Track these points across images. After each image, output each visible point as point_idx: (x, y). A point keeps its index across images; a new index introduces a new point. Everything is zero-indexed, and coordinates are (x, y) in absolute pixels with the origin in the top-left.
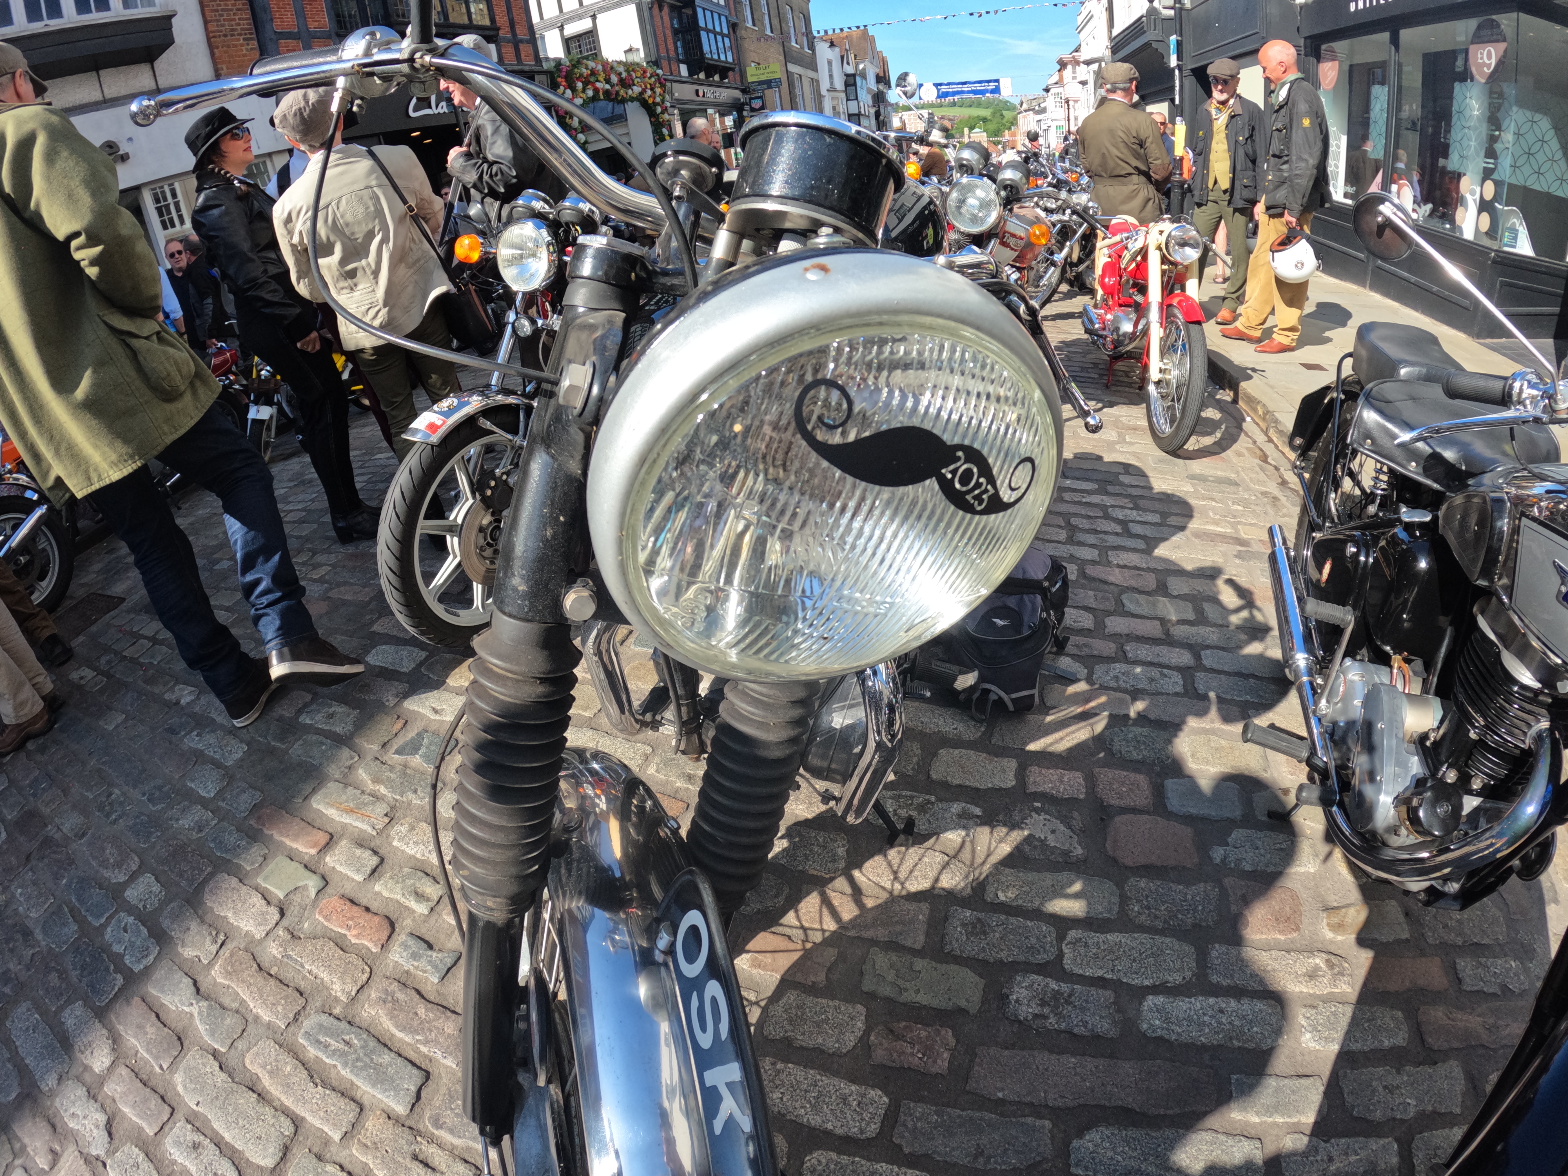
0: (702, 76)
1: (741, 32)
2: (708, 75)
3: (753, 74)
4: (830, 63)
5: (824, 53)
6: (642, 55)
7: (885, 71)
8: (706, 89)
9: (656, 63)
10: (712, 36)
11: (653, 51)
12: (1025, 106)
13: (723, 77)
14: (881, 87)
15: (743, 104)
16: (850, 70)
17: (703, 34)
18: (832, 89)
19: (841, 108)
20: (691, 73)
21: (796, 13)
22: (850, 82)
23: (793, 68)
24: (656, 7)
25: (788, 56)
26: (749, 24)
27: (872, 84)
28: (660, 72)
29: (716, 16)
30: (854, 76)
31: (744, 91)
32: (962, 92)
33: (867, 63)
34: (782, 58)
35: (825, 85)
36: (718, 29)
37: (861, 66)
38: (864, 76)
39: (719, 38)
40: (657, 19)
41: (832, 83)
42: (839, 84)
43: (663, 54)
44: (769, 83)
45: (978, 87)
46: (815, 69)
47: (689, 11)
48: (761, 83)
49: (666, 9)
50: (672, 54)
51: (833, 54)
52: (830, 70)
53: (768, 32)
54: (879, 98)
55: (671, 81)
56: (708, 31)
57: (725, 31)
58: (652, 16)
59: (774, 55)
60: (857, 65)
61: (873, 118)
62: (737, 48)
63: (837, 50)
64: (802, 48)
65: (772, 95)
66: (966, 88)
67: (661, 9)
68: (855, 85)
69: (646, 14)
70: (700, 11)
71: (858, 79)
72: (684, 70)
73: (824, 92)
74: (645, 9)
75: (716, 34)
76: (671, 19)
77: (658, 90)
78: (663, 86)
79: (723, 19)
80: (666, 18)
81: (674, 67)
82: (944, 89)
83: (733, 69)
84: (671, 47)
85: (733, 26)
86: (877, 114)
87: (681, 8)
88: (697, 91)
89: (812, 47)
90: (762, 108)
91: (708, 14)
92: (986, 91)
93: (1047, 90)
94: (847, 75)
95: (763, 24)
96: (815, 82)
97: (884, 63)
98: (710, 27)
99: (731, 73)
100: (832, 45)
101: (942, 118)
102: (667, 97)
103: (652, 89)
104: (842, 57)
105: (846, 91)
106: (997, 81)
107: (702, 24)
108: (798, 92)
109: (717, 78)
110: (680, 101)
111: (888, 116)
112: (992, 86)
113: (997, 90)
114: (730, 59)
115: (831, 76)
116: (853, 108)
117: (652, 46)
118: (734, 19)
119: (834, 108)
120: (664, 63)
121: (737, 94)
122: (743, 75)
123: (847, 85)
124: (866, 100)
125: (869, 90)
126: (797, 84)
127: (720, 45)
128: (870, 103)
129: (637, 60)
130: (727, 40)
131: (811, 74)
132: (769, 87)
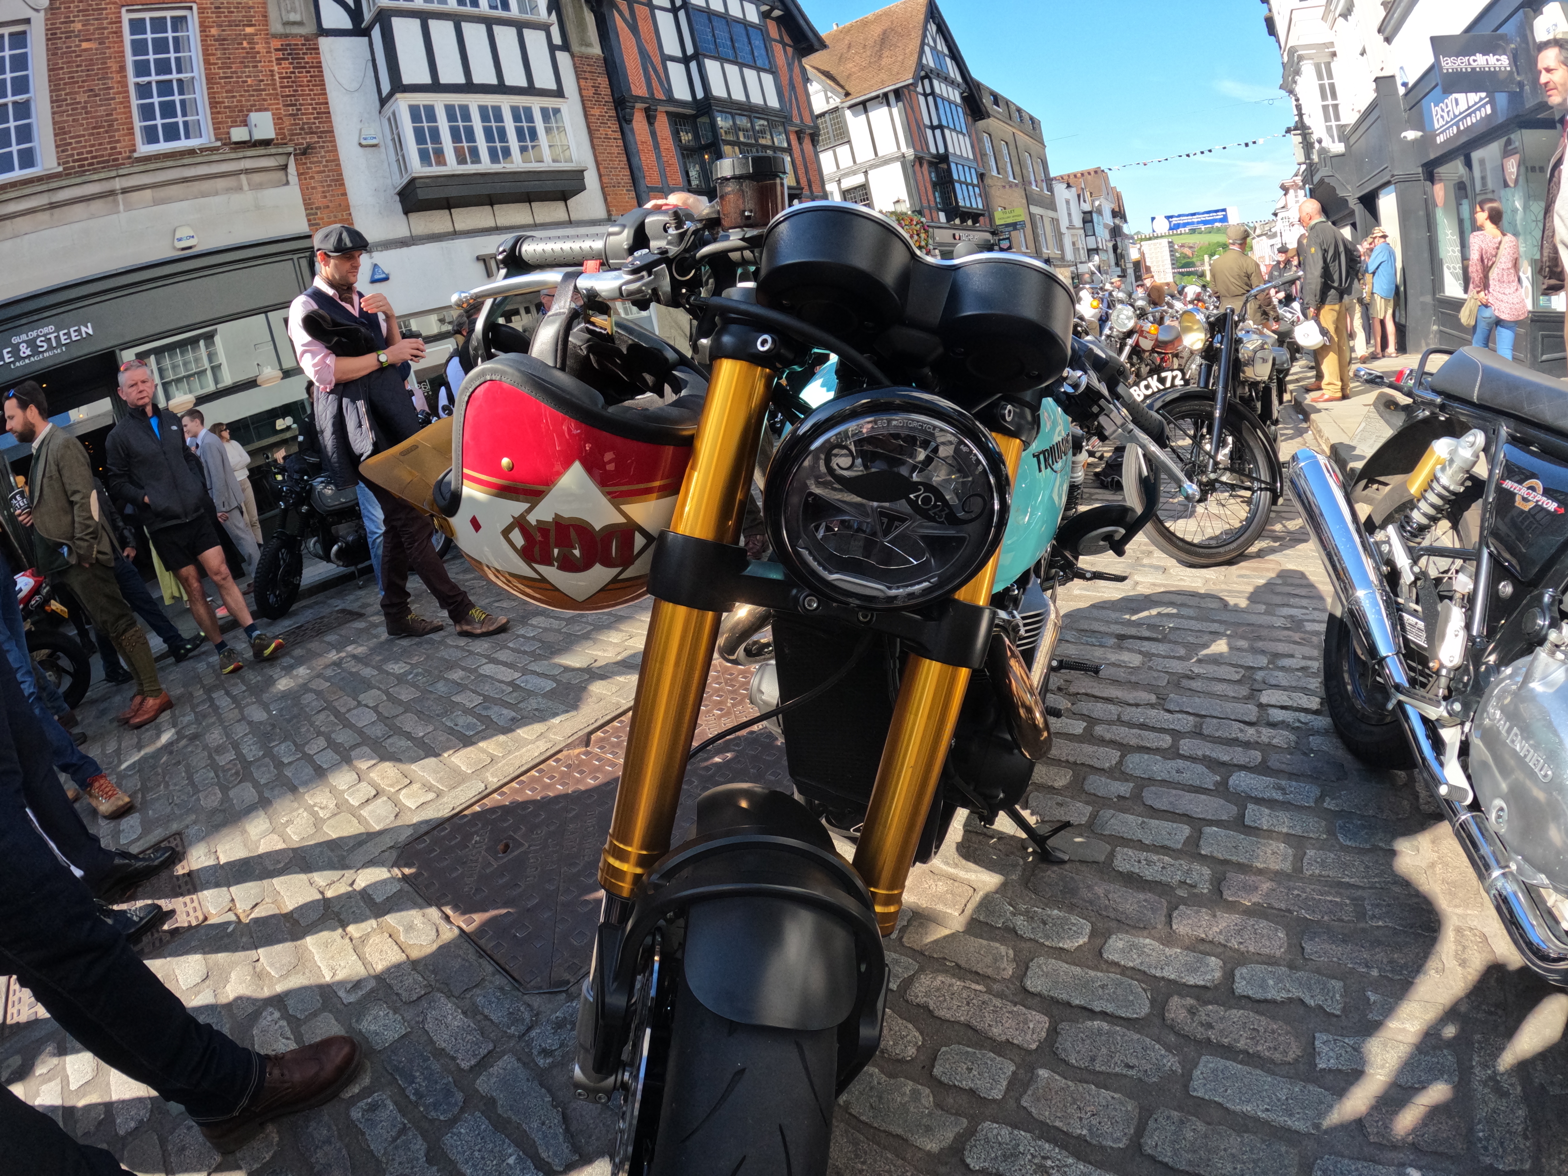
0: (957, 221)
1: (988, 181)
2: (963, 221)
3: (1000, 218)
4: (1068, 202)
5: (1061, 193)
6: (908, 205)
7: (1120, 205)
8: (962, 233)
9: (920, 213)
10: (964, 186)
11: (917, 202)
12: (1258, 232)
13: (974, 222)
14: (1117, 221)
15: (993, 245)
16: (1087, 207)
17: (957, 186)
18: (1071, 227)
19: (1081, 245)
20: (949, 219)
21: (1034, 159)
22: (1088, 219)
23: (1035, 210)
24: (917, 164)
25: (1030, 199)
26: (995, 173)
27: (1108, 219)
28: (923, 220)
29: (966, 169)
30: (1090, 213)
31: (993, 233)
32: (1193, 223)
33: (1102, 200)
34: (1025, 201)
35: (1064, 224)
36: (969, 180)
37: (1097, 203)
38: (1099, 212)
39: (970, 188)
40: (919, 174)
41: (1070, 221)
42: (1078, 222)
43: (925, 204)
44: (1014, 226)
45: (1207, 217)
46: (1054, 209)
47: (944, 166)
48: (1007, 225)
49: (925, 166)
50: (932, 204)
51: (1070, 195)
52: (1069, 209)
53: (1011, 179)
54: (1116, 232)
55: (933, 227)
56: (961, 183)
57: (975, 182)
58: (914, 172)
59: (1017, 197)
60: (1093, 202)
61: (1111, 251)
62: (985, 196)
63: (1074, 190)
64: (1042, 190)
65: (1018, 237)
66: (1195, 219)
67: (921, 165)
68: (1092, 221)
69: (910, 171)
70: (953, 166)
71: (1095, 215)
72: (942, 217)
73: (1063, 230)
74: (909, 166)
75: (967, 185)
76: (930, 173)
77: (923, 235)
78: (926, 232)
79: (973, 171)
80: (926, 173)
81: (934, 215)
82: (1175, 221)
83: (983, 215)
84: (931, 198)
85: (981, 176)
86: (1115, 248)
87: (937, 163)
88: (954, 235)
89: (1050, 189)
90: (1010, 248)
91: (960, 167)
92: (1215, 221)
93: (1275, 215)
94: (1084, 213)
95: (1006, 172)
96: (1055, 222)
97: (1119, 198)
98: (963, 179)
99: (981, 218)
100: (1069, 186)
101: (1182, 246)
102: (930, 241)
103: (918, 235)
104: (1079, 196)
105: (1084, 228)
106: (1224, 210)
107: (955, 177)
108: (1040, 231)
109: (970, 222)
110: (941, 244)
111: (1126, 249)
112: (1220, 215)
113: (1225, 219)
114: (981, 206)
115: (1069, 215)
116: (1091, 243)
117: (916, 197)
118: (981, 171)
119: (1074, 244)
120: (926, 212)
121: (988, 236)
122: (991, 219)
123: (1085, 222)
124: (1103, 235)
125: (1106, 226)
126: (1039, 224)
127: (972, 193)
128: (1108, 237)
129: (904, 210)
130: (977, 190)
131: (1051, 214)
132: (1015, 229)
